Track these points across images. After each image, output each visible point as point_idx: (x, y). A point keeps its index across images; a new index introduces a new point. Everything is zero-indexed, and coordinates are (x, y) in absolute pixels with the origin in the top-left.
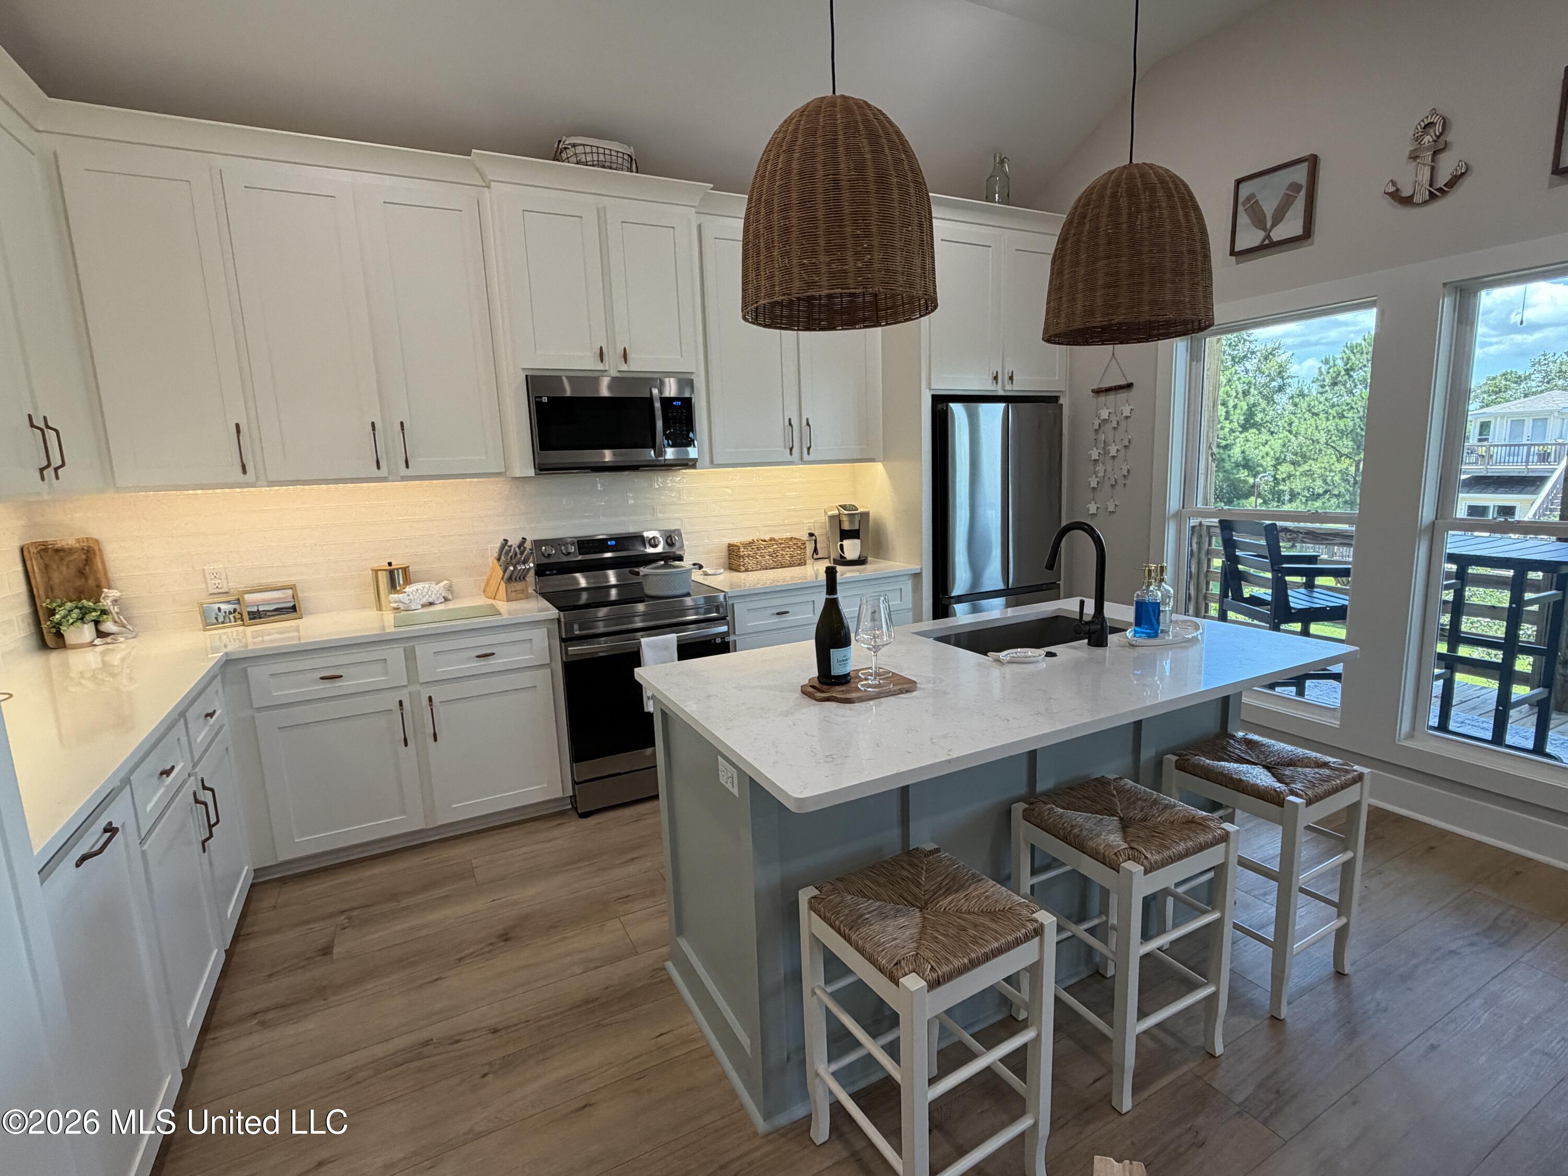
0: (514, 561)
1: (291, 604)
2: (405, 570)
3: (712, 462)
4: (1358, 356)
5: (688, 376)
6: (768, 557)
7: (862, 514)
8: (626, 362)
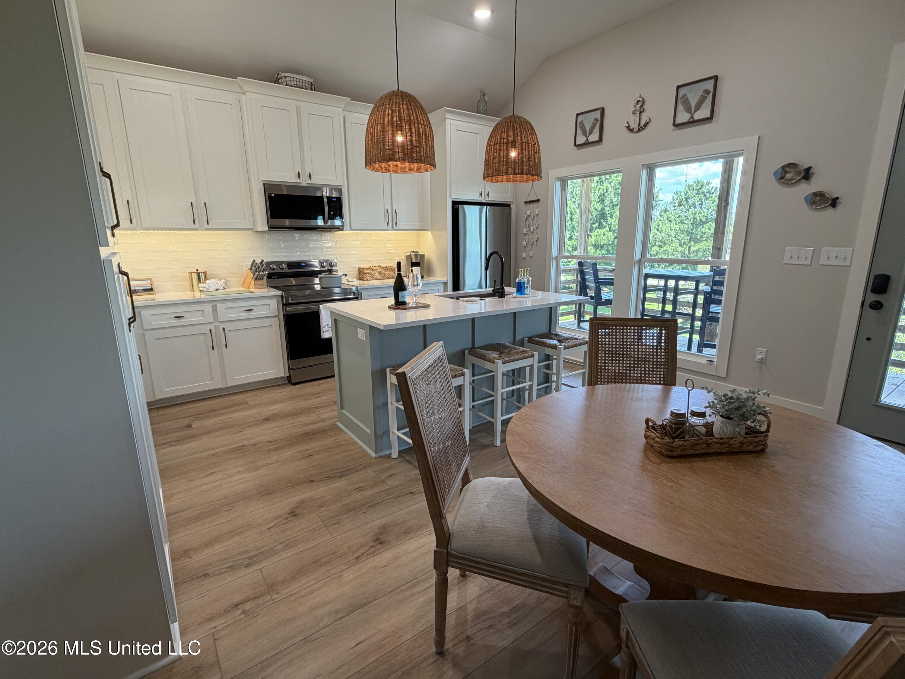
0: (258, 270)
1: (150, 287)
2: (205, 273)
3: (351, 228)
4: (692, 191)
5: (339, 187)
6: (377, 274)
7: (421, 255)
8: (310, 179)
